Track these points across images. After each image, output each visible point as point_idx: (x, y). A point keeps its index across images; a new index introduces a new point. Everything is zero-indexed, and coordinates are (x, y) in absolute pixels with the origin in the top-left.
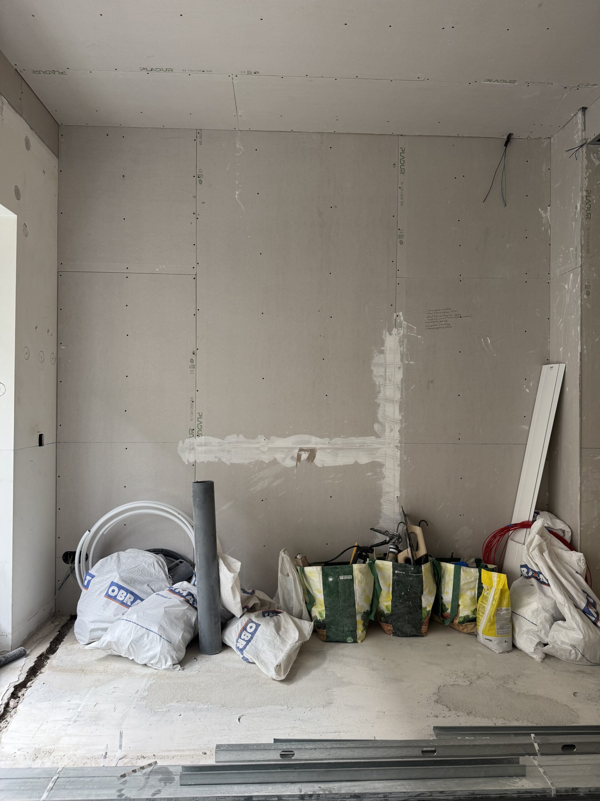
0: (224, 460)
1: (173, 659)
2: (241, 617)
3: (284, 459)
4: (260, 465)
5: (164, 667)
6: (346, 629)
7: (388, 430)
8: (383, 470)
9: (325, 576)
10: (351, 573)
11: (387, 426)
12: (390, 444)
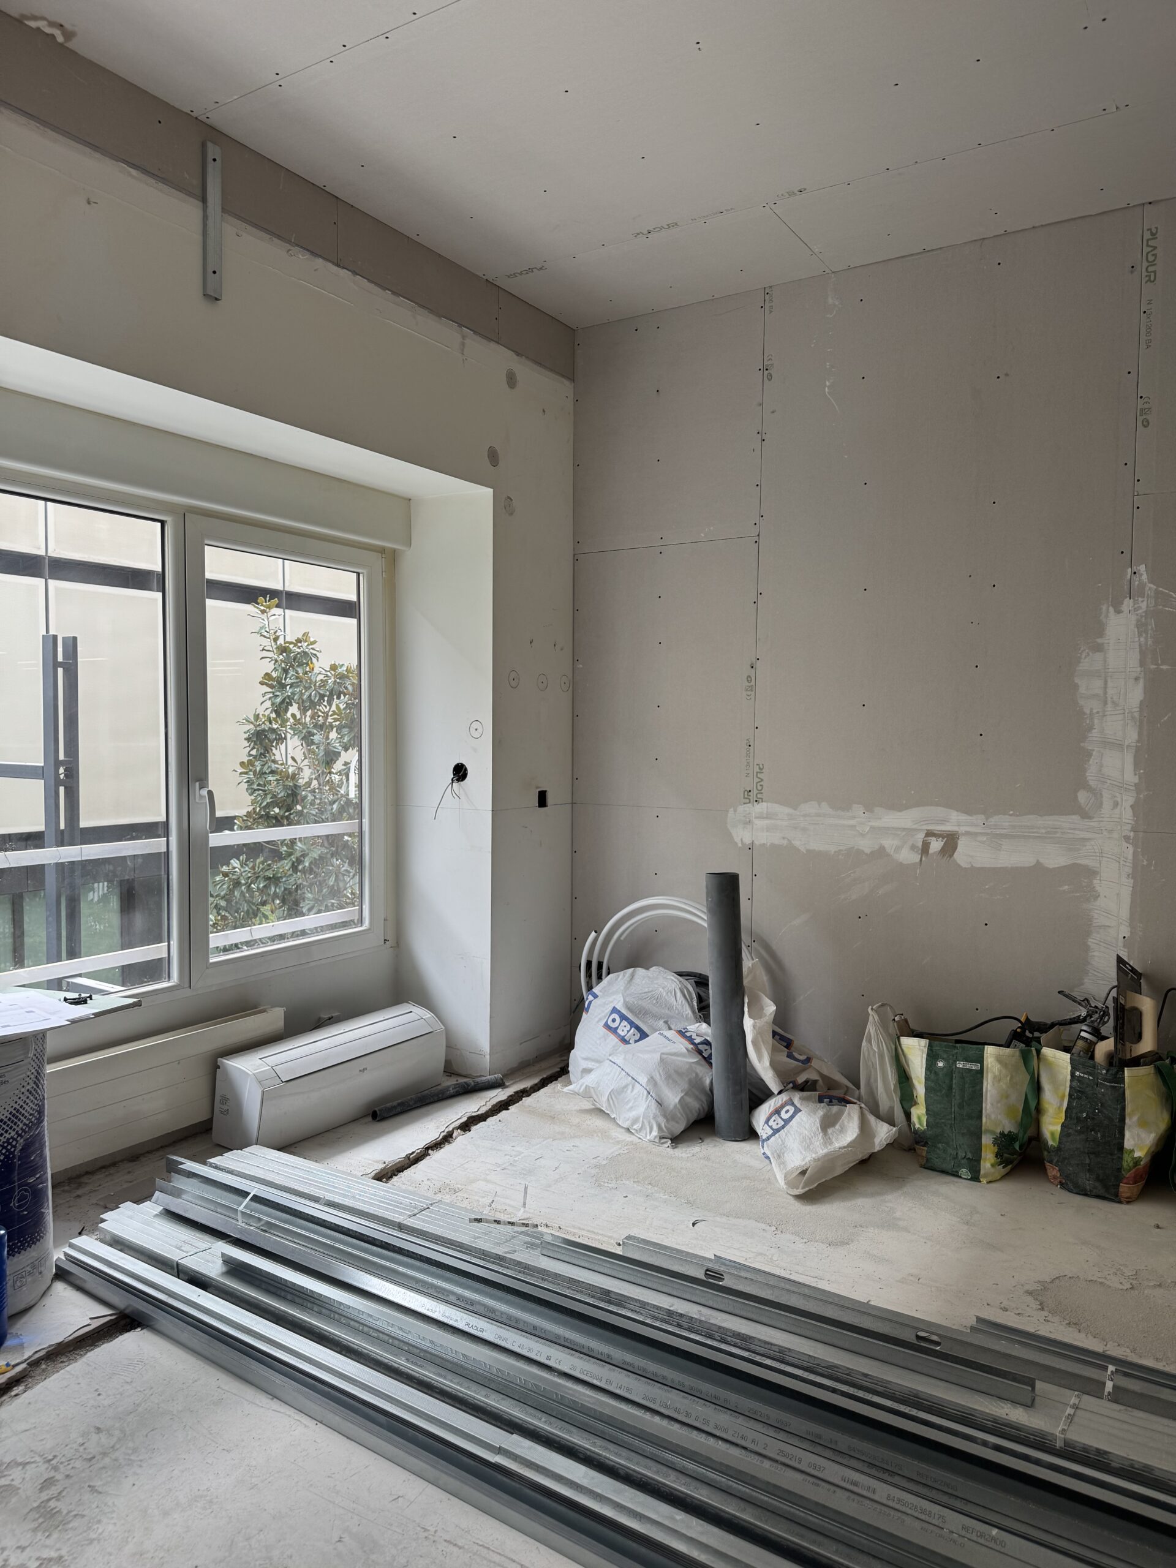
0: (797, 843)
1: (660, 1128)
2: (778, 1096)
3: (898, 849)
4: (856, 855)
6: (961, 1154)
7: (1107, 805)
8: (1095, 882)
9: (932, 1057)
10: (980, 1060)
11: (1106, 795)
12: (1111, 831)
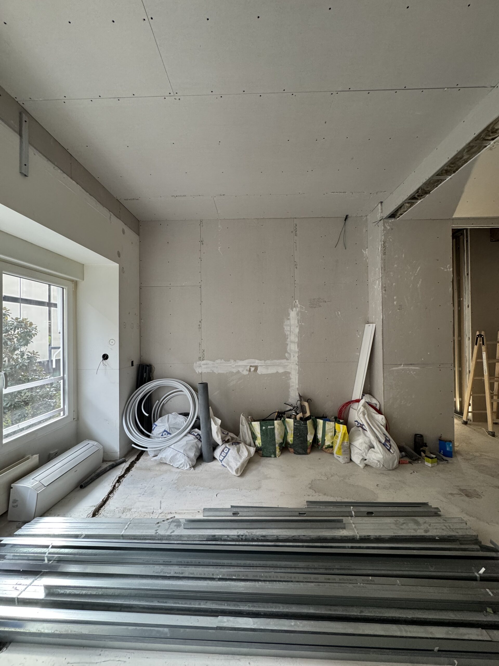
0: (215, 371)
1: (189, 464)
2: (222, 445)
3: (243, 371)
4: (232, 374)
5: (186, 469)
6: (271, 451)
7: (292, 356)
8: (290, 375)
9: (261, 426)
10: (273, 425)
11: (292, 354)
12: (293, 363)
